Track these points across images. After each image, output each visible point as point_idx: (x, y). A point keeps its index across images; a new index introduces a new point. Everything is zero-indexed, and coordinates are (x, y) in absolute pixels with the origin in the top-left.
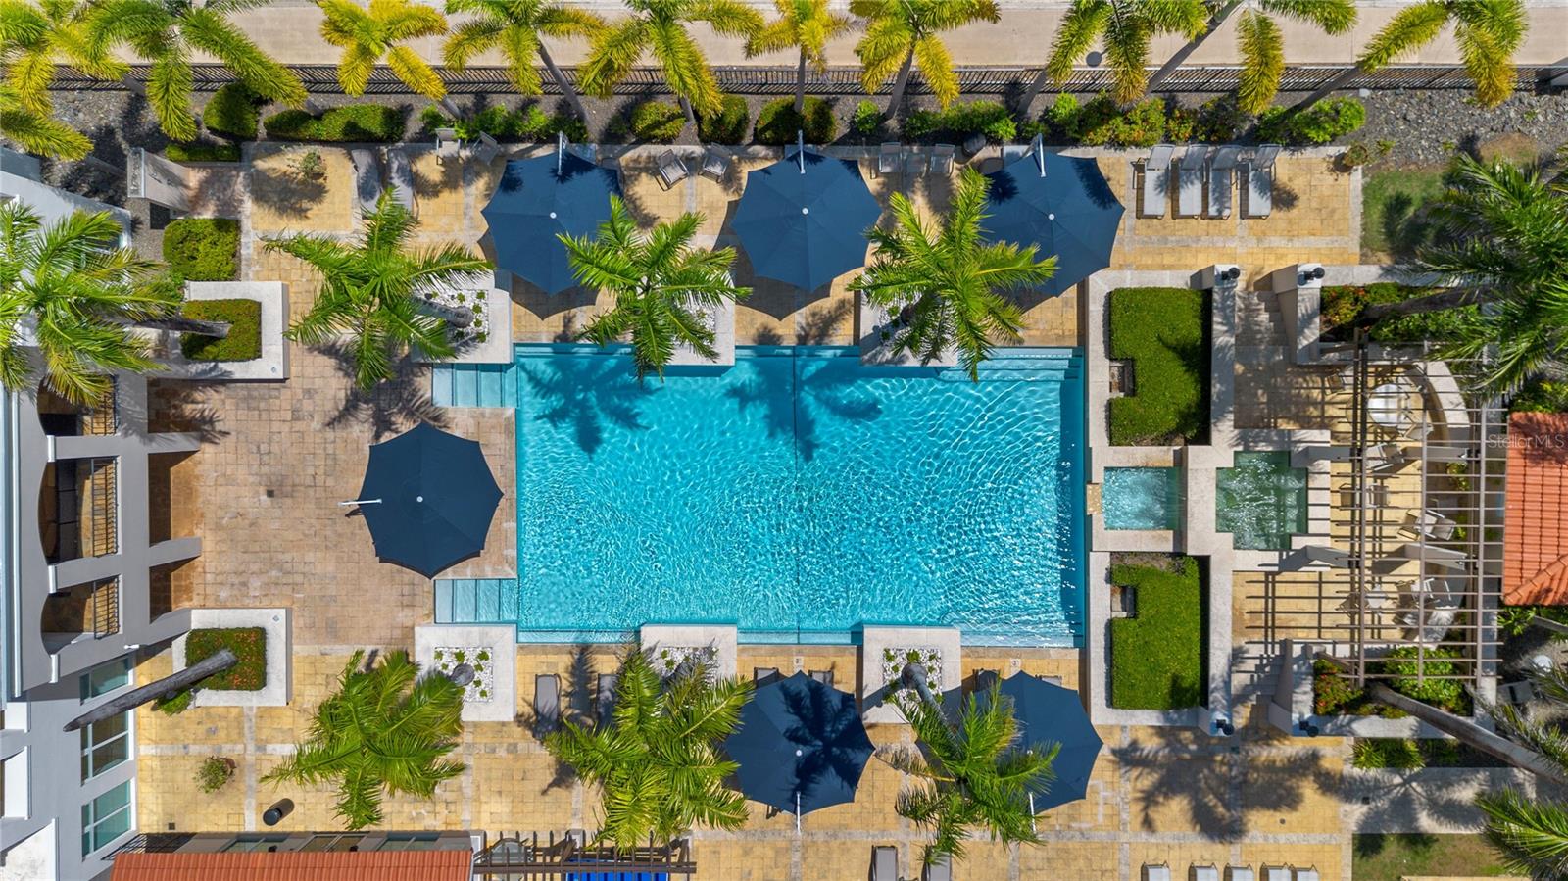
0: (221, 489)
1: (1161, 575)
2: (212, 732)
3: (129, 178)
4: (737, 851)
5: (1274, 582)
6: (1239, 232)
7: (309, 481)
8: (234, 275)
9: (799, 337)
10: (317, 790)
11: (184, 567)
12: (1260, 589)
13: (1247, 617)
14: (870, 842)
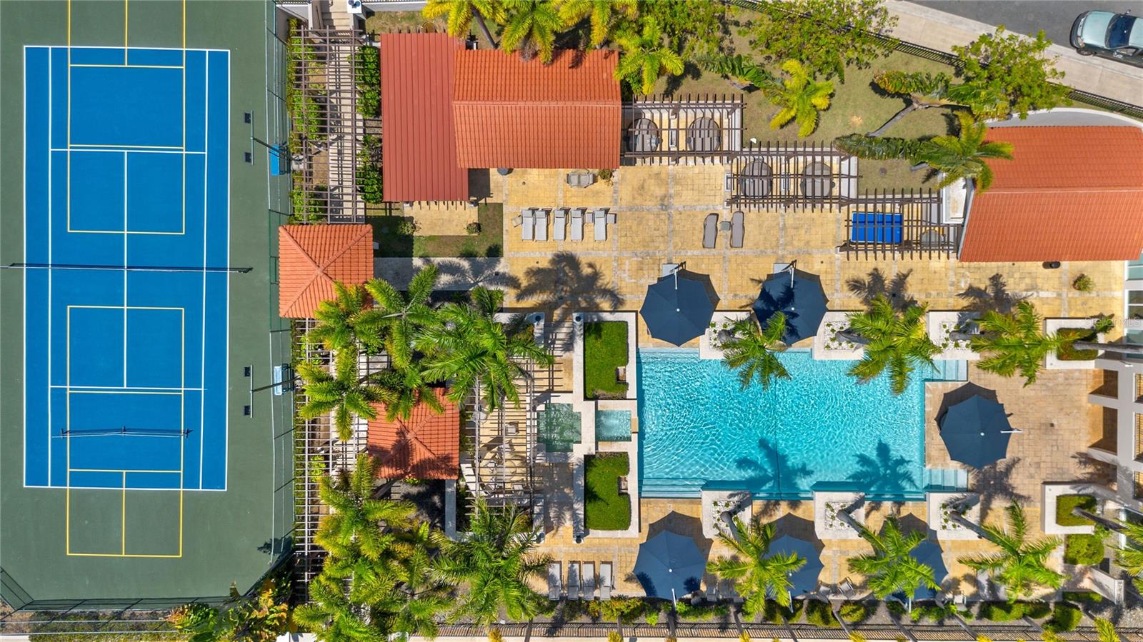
0: (1076, 427)
1: (602, 389)
2: (1084, 303)
3: (1123, 590)
4: (812, 244)
5: (549, 386)
6: (562, 555)
7: (1032, 431)
8: (1068, 537)
9: (779, 504)
10: (1030, 273)
11: (1097, 387)
12: (556, 382)
13: (562, 369)
14: (743, 250)
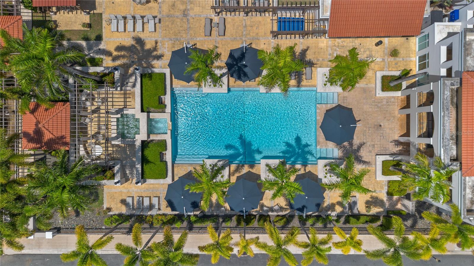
0: (393, 127)
1: (153, 107)
2: (396, 64)
3: (414, 207)
4: (260, 34)
5: (124, 105)
6: (134, 193)
7: (370, 129)
8: (389, 182)
9: (244, 166)
10: (369, 49)
11: (403, 106)
12: (128, 104)
13: (131, 97)
14: (225, 37)
